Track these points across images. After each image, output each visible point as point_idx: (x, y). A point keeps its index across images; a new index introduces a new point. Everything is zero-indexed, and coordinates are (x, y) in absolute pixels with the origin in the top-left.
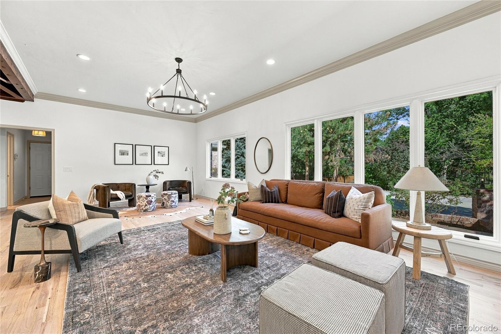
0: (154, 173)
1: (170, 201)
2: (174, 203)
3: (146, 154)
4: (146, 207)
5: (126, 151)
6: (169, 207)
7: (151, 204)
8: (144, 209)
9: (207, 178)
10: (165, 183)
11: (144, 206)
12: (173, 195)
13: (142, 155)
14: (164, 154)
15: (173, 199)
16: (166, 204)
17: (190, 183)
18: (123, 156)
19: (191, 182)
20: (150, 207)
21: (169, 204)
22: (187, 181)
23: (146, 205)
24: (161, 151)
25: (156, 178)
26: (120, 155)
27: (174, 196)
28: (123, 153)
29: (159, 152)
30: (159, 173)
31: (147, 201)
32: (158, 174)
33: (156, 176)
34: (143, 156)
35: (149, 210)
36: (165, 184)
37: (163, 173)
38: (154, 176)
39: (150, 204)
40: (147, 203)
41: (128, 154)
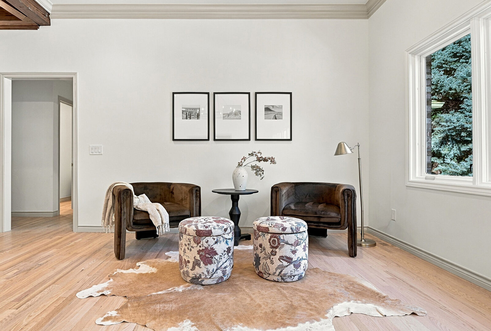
0: (252, 160)
1: (277, 256)
2: (292, 265)
3: (237, 114)
4: (198, 271)
5: (195, 109)
6: (276, 278)
7: (211, 263)
8: (192, 274)
9: (411, 179)
10: (275, 190)
11: (190, 265)
12: (286, 238)
13: (227, 116)
14: (281, 114)
15: (286, 251)
16: (266, 265)
17: (350, 194)
18: (188, 120)
19: (354, 191)
20: (208, 272)
21: (272, 268)
22: (340, 186)
23: (196, 263)
24: (273, 106)
25: (257, 175)
26: (183, 119)
27: (292, 239)
28: (190, 114)
29: (267, 109)
30: (265, 160)
31: (198, 248)
32: (262, 164)
33: (258, 171)
34: (231, 119)
35: (206, 282)
36: (276, 192)
37: (273, 161)
38: (253, 167)
39: (207, 261)
40: (198, 257)
41: (198, 116)
